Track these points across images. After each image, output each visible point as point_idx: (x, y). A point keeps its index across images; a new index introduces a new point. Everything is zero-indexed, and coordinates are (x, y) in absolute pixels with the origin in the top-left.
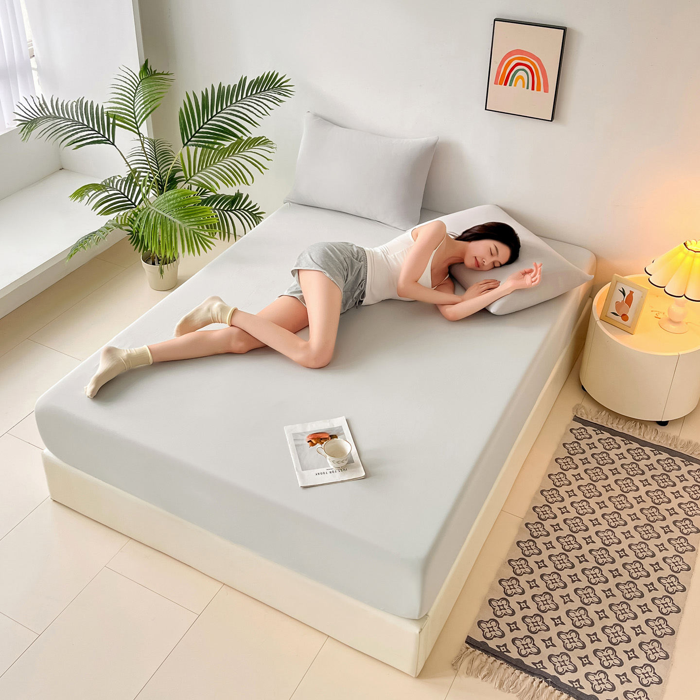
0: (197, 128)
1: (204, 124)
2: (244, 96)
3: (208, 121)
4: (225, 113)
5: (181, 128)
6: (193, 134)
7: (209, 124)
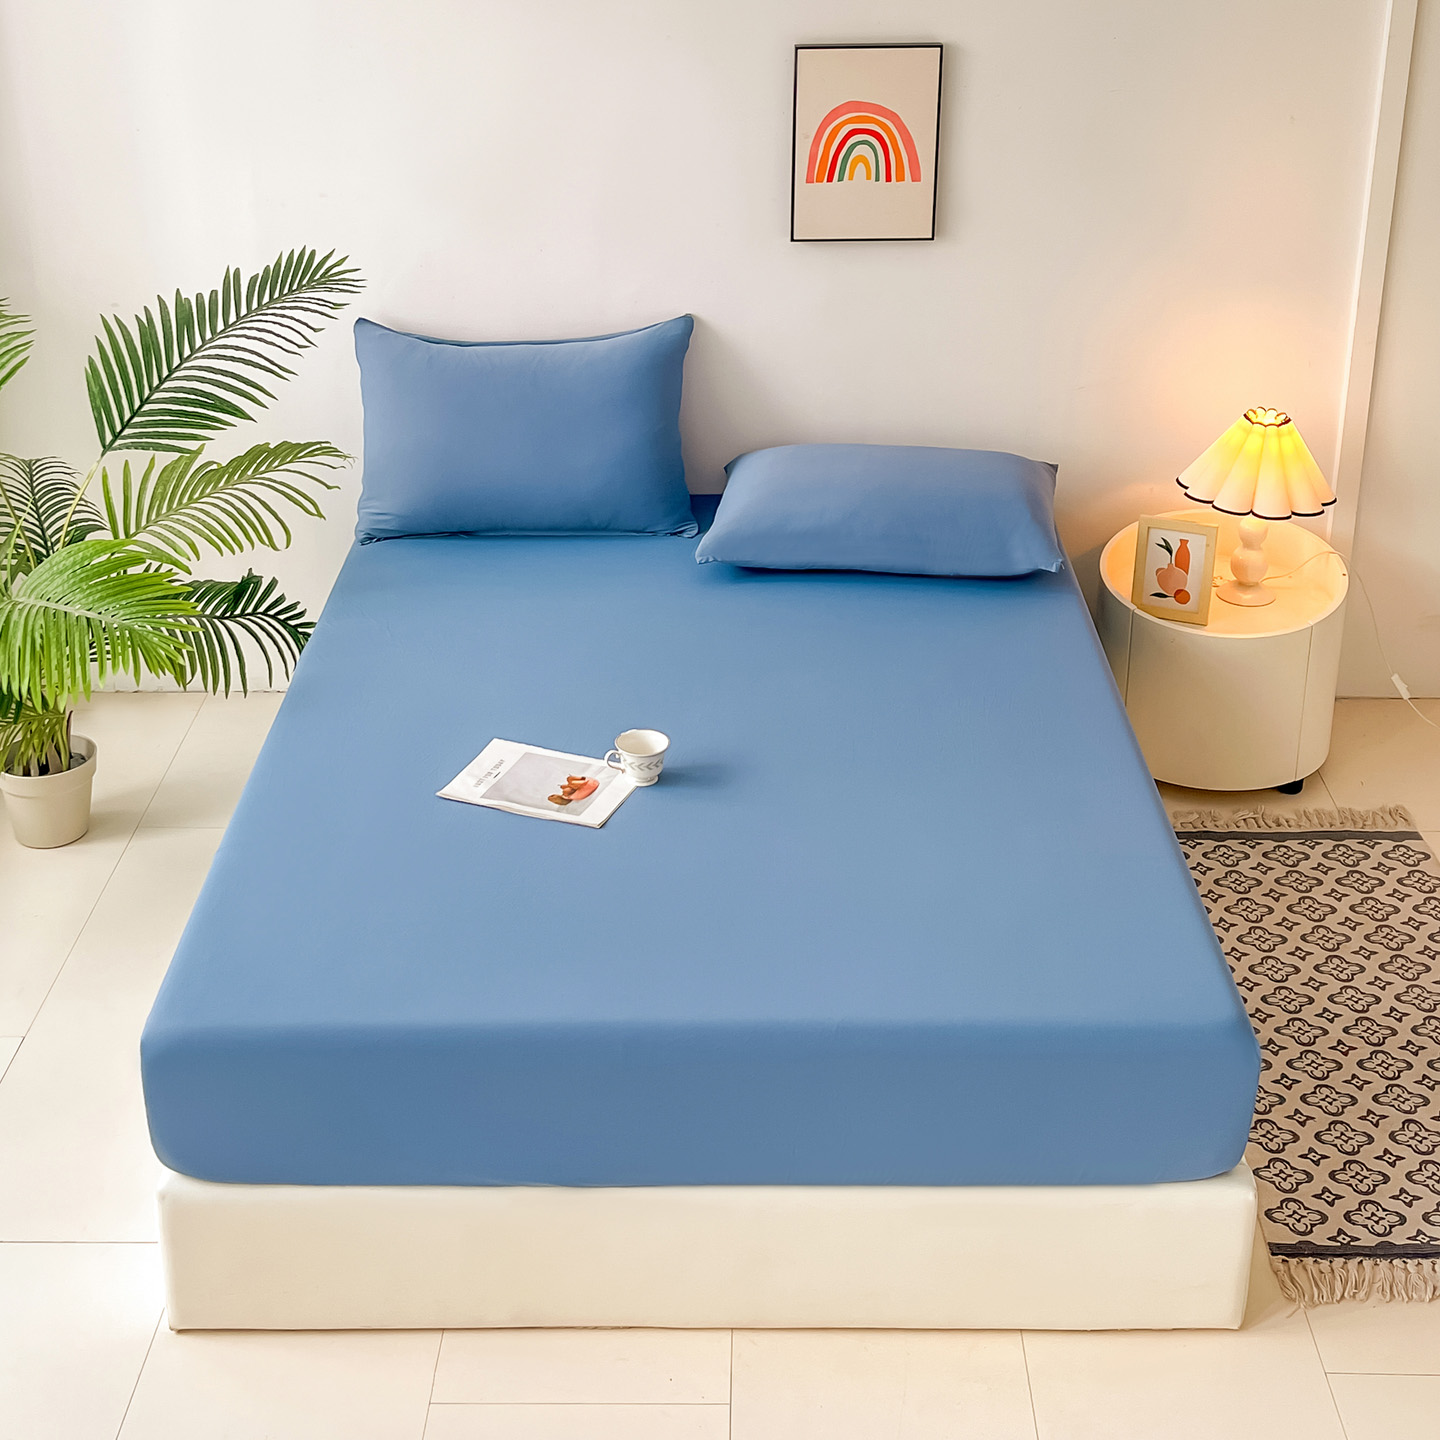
0: (137, 403)
1: (152, 390)
2: (244, 311)
3: (162, 381)
4: (203, 357)
5: (95, 408)
6: (126, 418)
7: (166, 390)
